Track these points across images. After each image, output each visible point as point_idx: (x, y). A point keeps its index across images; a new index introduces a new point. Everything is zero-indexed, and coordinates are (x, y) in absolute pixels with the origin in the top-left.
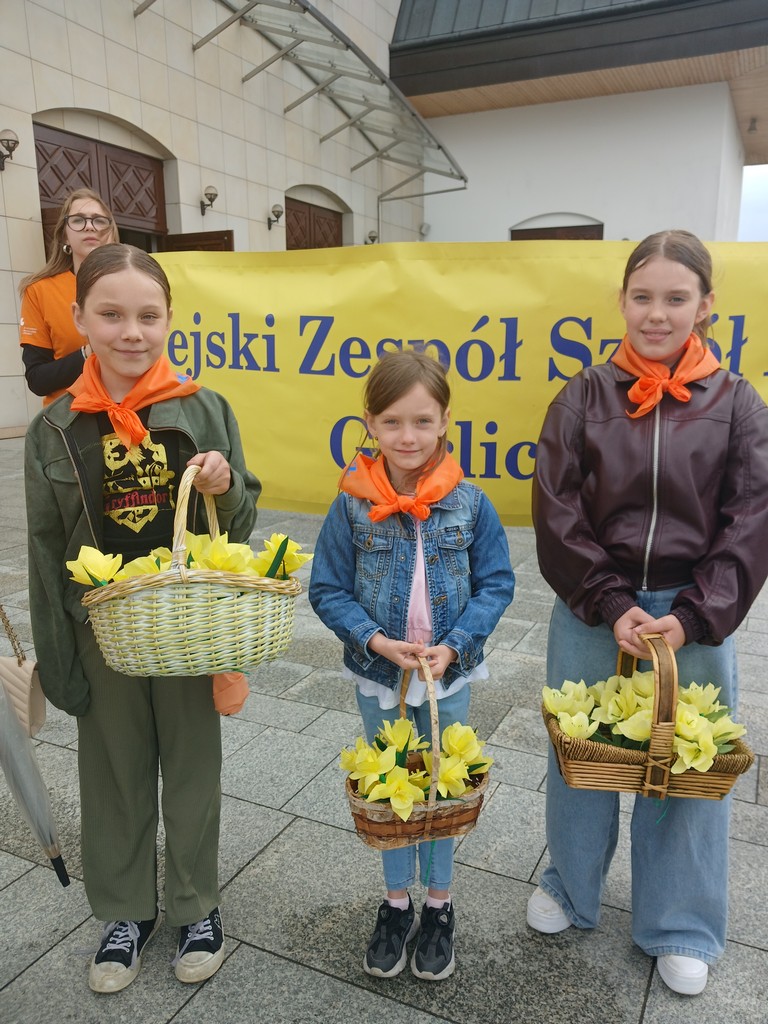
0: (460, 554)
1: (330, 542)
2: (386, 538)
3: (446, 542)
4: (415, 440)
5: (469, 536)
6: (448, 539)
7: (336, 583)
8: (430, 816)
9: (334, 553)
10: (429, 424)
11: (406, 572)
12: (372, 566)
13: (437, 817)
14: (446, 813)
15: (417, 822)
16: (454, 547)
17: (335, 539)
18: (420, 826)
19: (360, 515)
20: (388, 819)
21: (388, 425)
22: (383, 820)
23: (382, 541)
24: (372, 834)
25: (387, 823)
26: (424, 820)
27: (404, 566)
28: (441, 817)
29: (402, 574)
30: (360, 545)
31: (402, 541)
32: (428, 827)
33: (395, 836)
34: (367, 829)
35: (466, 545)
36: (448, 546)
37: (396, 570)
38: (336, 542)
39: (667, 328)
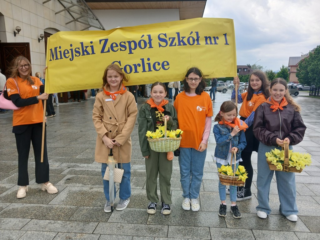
0: (237, 137)
2: (226, 132)
5: (239, 134)
25: (226, 179)
39: (280, 95)
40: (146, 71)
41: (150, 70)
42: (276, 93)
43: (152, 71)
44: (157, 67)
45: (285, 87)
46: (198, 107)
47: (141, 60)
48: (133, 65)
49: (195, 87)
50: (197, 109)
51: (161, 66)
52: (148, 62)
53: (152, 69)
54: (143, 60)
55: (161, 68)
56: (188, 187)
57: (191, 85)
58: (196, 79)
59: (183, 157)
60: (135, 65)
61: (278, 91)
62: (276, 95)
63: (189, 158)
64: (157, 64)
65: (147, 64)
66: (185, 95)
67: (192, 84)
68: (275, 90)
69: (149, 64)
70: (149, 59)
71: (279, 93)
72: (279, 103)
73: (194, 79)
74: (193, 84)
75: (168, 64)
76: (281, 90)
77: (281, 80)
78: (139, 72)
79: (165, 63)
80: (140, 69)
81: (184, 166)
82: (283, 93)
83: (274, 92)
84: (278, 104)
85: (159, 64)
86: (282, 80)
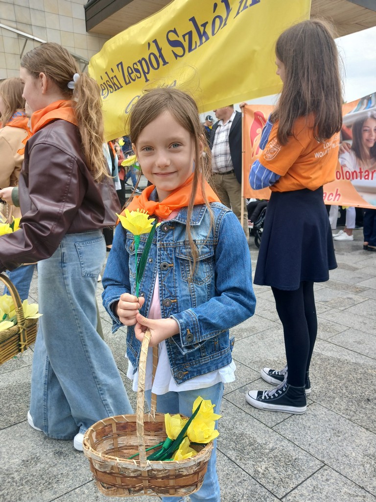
3: (182, 253)
4: (168, 163)
5: (206, 250)
6: (184, 251)
8: (145, 475)
10: (181, 147)
11: (152, 272)
14: (161, 475)
21: (145, 152)
30: (127, 249)
32: (146, 484)
36: (183, 257)
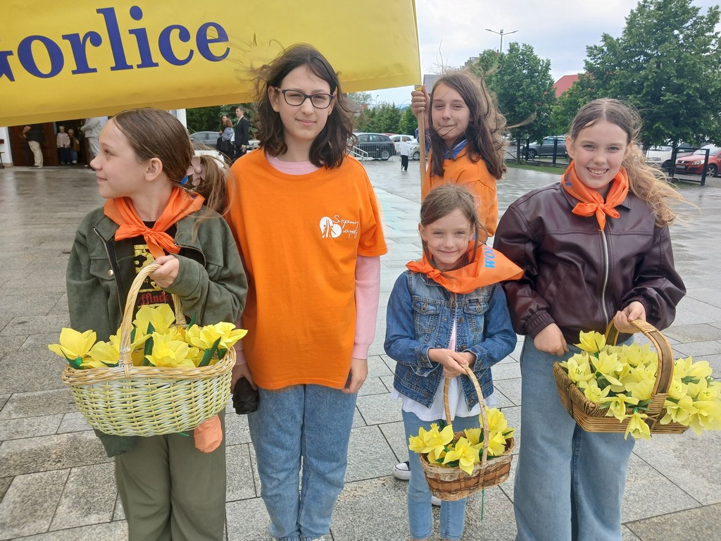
0: (479, 317)
1: (397, 307)
2: (435, 306)
3: (469, 309)
5: (485, 306)
7: (405, 334)
8: (482, 472)
9: (401, 315)
10: (463, 235)
11: (447, 329)
12: (425, 324)
13: (487, 472)
14: (493, 469)
15: (474, 478)
16: (475, 313)
17: (401, 304)
18: (476, 480)
19: (417, 290)
20: (456, 479)
21: (436, 235)
22: (452, 480)
23: (433, 308)
24: (444, 491)
25: (455, 481)
26: (478, 476)
27: (446, 325)
28: (489, 472)
29: (444, 330)
30: (418, 310)
31: (445, 308)
32: (481, 480)
33: (460, 490)
34: (441, 488)
35: (483, 312)
36: (471, 312)
37: (440, 327)
38: (402, 307)
39: (606, 167)
40: (131, 67)
41: (147, 62)
42: (592, 160)
43: (157, 65)
44: (180, 49)
45: (625, 135)
46: (324, 222)
47: (101, 16)
48: (65, 37)
49: (311, 133)
50: (322, 229)
51: (192, 44)
52: (137, 25)
53: (156, 55)
54: (109, 14)
55: (197, 53)
56: (293, 509)
57: (297, 123)
58: (316, 96)
59: (273, 417)
60: (73, 39)
61: (602, 150)
62: (592, 165)
63: (294, 417)
64: (175, 34)
65: (131, 32)
66: (267, 167)
67: (300, 116)
68: (590, 146)
69: (141, 35)
70: (136, 13)
71: (602, 157)
72: (604, 191)
73: (310, 97)
74: (305, 120)
75: (223, 37)
76: (613, 148)
77: (614, 108)
78: (95, 70)
79: (212, 33)
80: (100, 56)
81: (277, 446)
82: (618, 157)
83: (586, 154)
84: (599, 198)
85: (184, 36)
86: (616, 108)
